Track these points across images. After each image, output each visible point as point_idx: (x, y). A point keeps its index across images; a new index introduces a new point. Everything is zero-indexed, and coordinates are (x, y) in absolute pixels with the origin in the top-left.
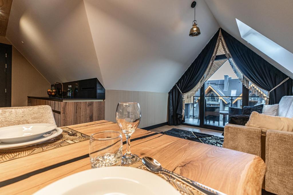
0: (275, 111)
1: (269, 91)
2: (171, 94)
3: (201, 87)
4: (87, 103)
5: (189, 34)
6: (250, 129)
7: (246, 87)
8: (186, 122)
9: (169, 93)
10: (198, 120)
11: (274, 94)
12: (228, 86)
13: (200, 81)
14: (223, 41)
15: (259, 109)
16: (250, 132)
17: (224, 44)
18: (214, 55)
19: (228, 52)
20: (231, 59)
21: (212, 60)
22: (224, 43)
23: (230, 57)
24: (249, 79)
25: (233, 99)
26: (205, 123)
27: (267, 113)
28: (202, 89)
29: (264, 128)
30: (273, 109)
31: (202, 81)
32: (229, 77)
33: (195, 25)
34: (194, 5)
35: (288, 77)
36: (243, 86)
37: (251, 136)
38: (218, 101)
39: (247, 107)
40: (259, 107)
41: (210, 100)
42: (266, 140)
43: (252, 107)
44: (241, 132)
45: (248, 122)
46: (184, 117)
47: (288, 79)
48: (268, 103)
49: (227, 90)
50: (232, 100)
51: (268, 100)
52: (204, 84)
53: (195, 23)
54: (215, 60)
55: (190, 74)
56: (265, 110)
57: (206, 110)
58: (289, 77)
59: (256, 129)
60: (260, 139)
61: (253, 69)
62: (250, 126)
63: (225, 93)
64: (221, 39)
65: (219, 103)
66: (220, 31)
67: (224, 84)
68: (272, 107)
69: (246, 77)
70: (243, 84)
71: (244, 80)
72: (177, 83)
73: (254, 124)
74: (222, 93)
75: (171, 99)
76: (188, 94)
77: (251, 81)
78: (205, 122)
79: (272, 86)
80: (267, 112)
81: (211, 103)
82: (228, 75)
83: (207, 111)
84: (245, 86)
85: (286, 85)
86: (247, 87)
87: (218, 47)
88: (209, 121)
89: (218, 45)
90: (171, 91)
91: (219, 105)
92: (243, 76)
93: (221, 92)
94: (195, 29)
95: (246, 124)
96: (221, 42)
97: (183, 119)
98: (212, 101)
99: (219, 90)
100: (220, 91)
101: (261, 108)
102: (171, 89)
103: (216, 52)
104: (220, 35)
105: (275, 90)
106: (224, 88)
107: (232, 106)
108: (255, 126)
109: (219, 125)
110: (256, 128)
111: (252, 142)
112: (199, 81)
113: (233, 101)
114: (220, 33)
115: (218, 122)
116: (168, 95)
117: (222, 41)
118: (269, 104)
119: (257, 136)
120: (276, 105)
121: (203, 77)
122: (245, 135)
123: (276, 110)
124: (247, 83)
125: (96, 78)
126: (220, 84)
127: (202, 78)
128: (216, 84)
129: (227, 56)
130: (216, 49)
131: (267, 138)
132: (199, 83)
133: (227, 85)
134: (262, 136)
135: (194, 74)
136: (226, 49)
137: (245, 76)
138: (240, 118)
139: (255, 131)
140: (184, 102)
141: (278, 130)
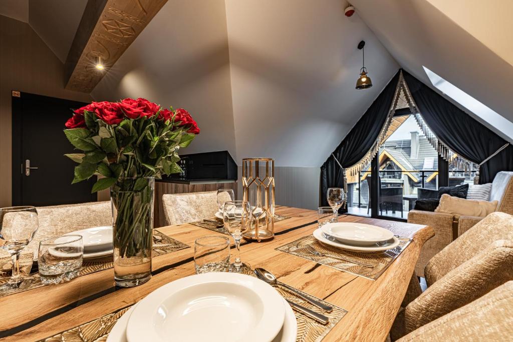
0: (486, 194)
1: (479, 163)
2: (325, 169)
3: (373, 158)
4: (217, 185)
5: (356, 86)
6: (439, 215)
7: (443, 158)
8: (349, 213)
9: (322, 168)
10: (367, 209)
11: (487, 168)
12: (418, 151)
13: (371, 149)
14: (406, 89)
15: (463, 192)
16: (440, 219)
17: (408, 93)
18: (392, 109)
19: (414, 105)
20: (419, 115)
21: (389, 116)
22: (407, 91)
23: (417, 112)
24: (448, 145)
25: (425, 175)
26: (380, 214)
27: (474, 197)
28: (375, 161)
29: (457, 215)
30: (484, 191)
31: (373, 148)
32: (420, 135)
33: (364, 74)
34: (361, 45)
35: (507, 142)
36: (439, 156)
37: (441, 223)
38: (400, 177)
39: (445, 188)
40: (462, 189)
41: (386, 176)
42: (459, 228)
43: (452, 188)
44: (429, 219)
45: (438, 208)
46: (347, 205)
47: (507, 145)
48: (477, 182)
49: (417, 158)
50: (423, 176)
51: (478, 177)
52: (377, 154)
53: (364, 71)
54: (394, 116)
55: (355, 140)
56: (471, 193)
57: (381, 194)
58: (509, 143)
59: (447, 216)
60: (451, 227)
61: (454, 131)
62: (441, 212)
63: (413, 163)
64: (402, 85)
65: (403, 181)
66: (401, 73)
67: (410, 147)
68: (482, 188)
69: (443, 143)
70: (439, 153)
71: (440, 147)
72: (333, 153)
73: (445, 209)
74: (407, 164)
75: (325, 177)
76: (352, 169)
77: (451, 148)
78: (380, 212)
79: (482, 156)
80: (475, 195)
81: (387, 182)
82: (418, 132)
83: (382, 196)
84: (442, 156)
85: (504, 155)
86: (445, 159)
87: (398, 97)
88: (387, 211)
89: (399, 94)
90: (324, 164)
91: (403, 184)
92: (439, 141)
93: (405, 162)
94: (364, 80)
95: (436, 210)
96: (402, 90)
97: (345, 208)
98: (390, 177)
99: (401, 158)
100: (403, 160)
101: (465, 189)
102: (325, 161)
103: (396, 105)
104: (400, 79)
105: (488, 162)
106: (412, 154)
107: (423, 187)
108: (446, 211)
109: (402, 217)
110: (447, 214)
111: (442, 230)
112: (369, 149)
113: (425, 178)
114: (401, 76)
115: (401, 212)
116: (320, 170)
117: (404, 88)
118: (480, 183)
119: (449, 224)
120: (488, 185)
121: (375, 143)
122: (434, 223)
123: (488, 193)
124: (445, 151)
125: (227, 151)
126: (403, 148)
127: (374, 145)
128: (396, 148)
129: (412, 110)
130: (395, 100)
131: (459, 225)
132: (369, 152)
133: (417, 149)
134: (453, 223)
135: (361, 138)
136: (411, 100)
137: (441, 142)
138: (428, 203)
139: (445, 218)
140: (346, 182)
141: (474, 215)
